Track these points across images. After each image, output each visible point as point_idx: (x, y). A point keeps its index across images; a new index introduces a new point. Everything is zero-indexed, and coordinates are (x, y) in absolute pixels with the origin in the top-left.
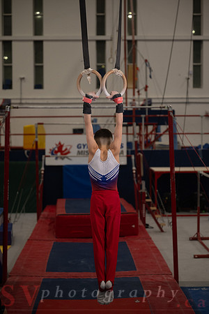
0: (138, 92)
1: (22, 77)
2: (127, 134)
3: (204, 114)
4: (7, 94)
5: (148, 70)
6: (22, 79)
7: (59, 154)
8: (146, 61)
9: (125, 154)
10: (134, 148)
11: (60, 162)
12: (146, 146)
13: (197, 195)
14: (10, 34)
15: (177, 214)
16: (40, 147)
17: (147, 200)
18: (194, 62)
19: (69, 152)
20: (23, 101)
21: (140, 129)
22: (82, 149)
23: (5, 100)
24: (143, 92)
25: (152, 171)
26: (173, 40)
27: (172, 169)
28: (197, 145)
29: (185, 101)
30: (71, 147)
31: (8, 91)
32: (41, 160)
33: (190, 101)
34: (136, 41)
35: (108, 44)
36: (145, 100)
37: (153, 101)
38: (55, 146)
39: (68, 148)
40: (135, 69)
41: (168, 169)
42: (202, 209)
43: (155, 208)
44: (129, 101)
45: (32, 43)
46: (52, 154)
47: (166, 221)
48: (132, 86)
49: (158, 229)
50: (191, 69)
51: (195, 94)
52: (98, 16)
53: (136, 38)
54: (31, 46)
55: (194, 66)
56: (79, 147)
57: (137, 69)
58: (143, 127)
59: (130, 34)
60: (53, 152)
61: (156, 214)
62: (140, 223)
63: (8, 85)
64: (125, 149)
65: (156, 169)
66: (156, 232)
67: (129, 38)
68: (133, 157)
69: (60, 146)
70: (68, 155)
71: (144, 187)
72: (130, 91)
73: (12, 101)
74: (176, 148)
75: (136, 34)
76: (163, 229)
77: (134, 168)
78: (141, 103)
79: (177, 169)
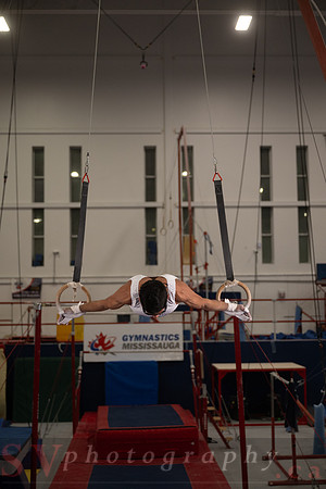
0: (197, 269)
1: (56, 251)
2: (184, 323)
3: (277, 298)
4: (38, 272)
5: (208, 244)
6: (56, 254)
7: (100, 348)
8: (205, 233)
9: (181, 348)
10: (192, 341)
11: (100, 358)
12: (207, 336)
13: (270, 398)
14: (42, 200)
15: (246, 423)
16: (76, 339)
17: (210, 408)
18: (263, 232)
19: (113, 346)
20: (57, 281)
21: (200, 315)
22: (128, 341)
23: (34, 279)
24: (201, 269)
25: (215, 368)
26: (238, 207)
27: (239, 366)
28: (269, 333)
29: (253, 279)
30: (115, 339)
31: (38, 268)
32: (78, 356)
33: (259, 279)
34: (193, 208)
35: (159, 211)
36: (204, 278)
37: (214, 279)
38: (95, 338)
39: (112, 340)
40: (192, 242)
41: (233, 366)
42: (278, 416)
43: (219, 418)
44: (186, 279)
45: (68, 211)
46: (92, 349)
47: (232, 432)
48: (188, 261)
49: (223, 445)
50: (260, 241)
51: (265, 270)
52: (147, 179)
53: (193, 204)
54: (67, 215)
55: (263, 237)
56: (124, 338)
57: (195, 241)
58: (203, 312)
59: (185, 200)
60: (94, 347)
61: (221, 425)
62: (201, 437)
63: (38, 261)
64: (181, 341)
65: (220, 366)
66: (221, 448)
67: (185, 204)
68: (191, 353)
69: (102, 338)
70: (111, 350)
71: (205, 392)
72: (187, 268)
73: (44, 281)
74: (244, 339)
75: (192, 200)
76: (230, 444)
77: (192, 366)
78: (200, 282)
79: (244, 366)
